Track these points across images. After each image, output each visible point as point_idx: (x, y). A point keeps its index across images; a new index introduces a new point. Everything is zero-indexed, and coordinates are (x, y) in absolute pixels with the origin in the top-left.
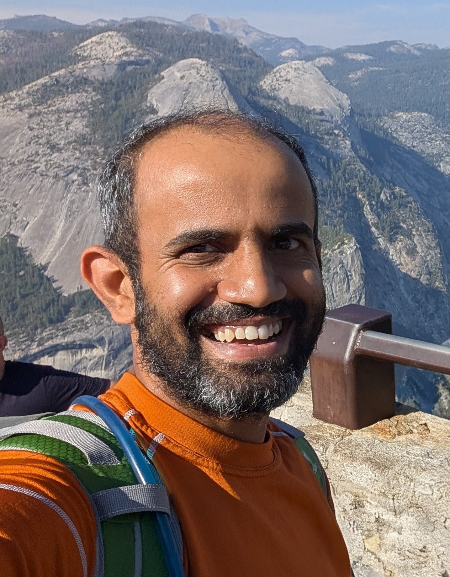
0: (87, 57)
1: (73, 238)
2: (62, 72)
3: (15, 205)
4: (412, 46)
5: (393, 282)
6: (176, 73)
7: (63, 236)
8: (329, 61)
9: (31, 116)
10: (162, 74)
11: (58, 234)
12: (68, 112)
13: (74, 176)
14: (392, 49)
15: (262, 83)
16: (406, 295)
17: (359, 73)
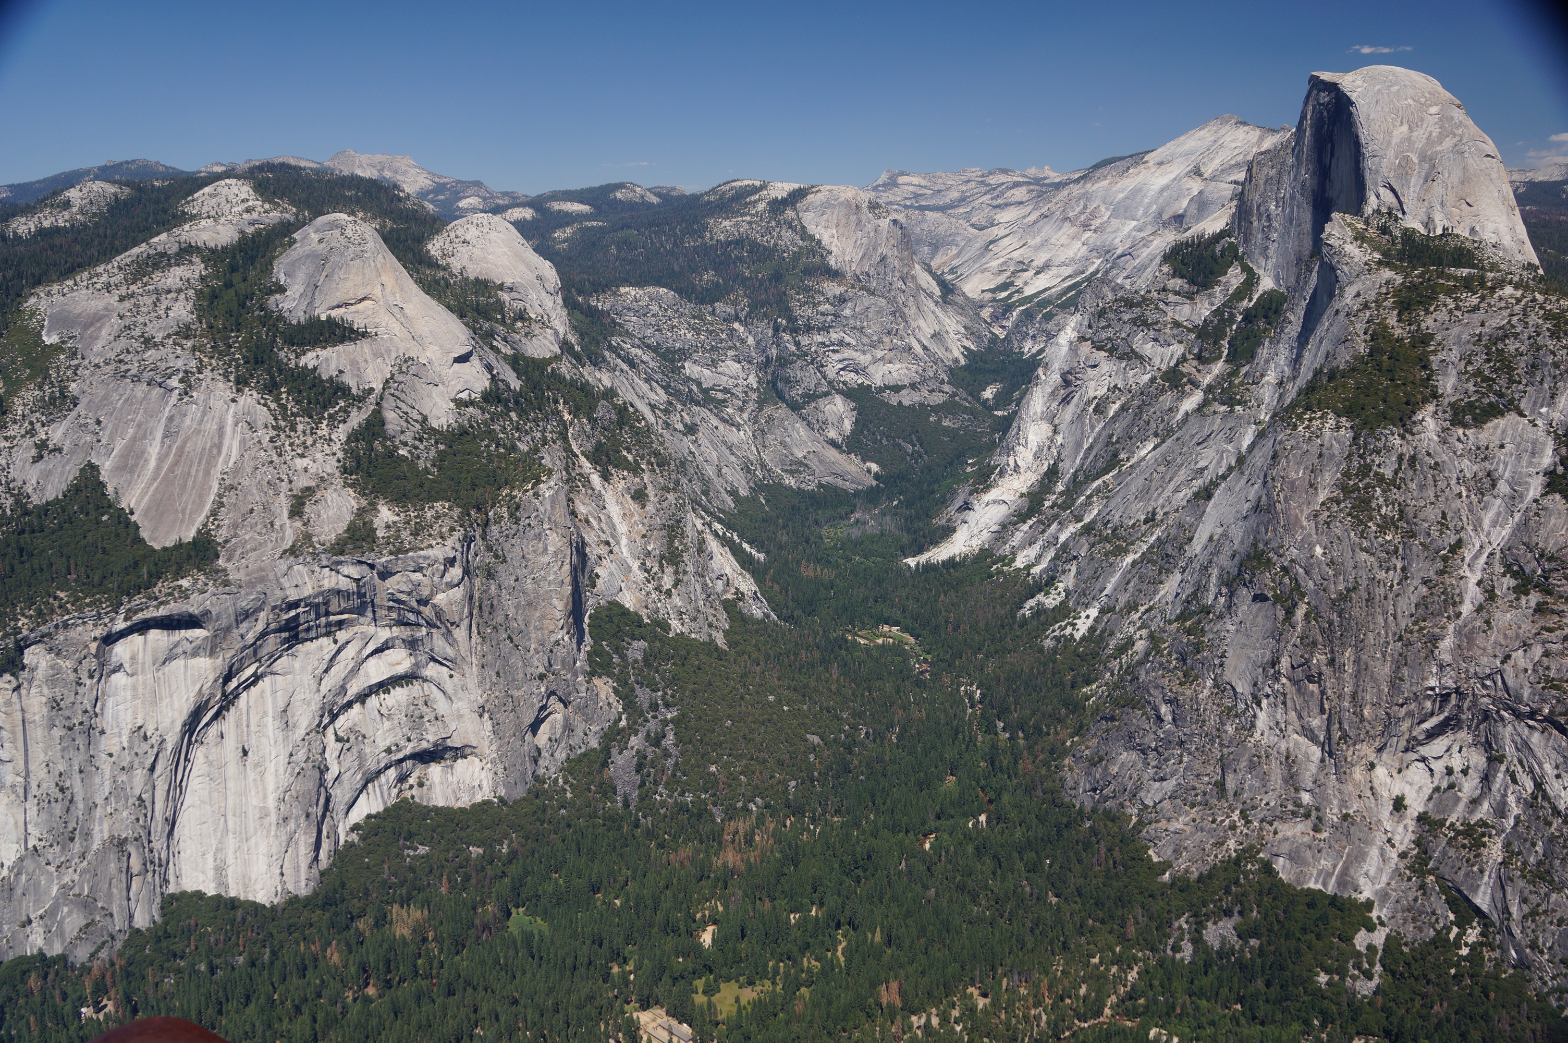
0: (195, 216)
1: (171, 469)
2: (163, 236)
3: (99, 422)
4: (649, 190)
5: (611, 540)
6: (313, 235)
7: (158, 468)
9: (122, 299)
10: (295, 235)
11: (152, 464)
12: (169, 292)
13: (174, 382)
15: (430, 247)
16: (630, 561)
17: (569, 230)
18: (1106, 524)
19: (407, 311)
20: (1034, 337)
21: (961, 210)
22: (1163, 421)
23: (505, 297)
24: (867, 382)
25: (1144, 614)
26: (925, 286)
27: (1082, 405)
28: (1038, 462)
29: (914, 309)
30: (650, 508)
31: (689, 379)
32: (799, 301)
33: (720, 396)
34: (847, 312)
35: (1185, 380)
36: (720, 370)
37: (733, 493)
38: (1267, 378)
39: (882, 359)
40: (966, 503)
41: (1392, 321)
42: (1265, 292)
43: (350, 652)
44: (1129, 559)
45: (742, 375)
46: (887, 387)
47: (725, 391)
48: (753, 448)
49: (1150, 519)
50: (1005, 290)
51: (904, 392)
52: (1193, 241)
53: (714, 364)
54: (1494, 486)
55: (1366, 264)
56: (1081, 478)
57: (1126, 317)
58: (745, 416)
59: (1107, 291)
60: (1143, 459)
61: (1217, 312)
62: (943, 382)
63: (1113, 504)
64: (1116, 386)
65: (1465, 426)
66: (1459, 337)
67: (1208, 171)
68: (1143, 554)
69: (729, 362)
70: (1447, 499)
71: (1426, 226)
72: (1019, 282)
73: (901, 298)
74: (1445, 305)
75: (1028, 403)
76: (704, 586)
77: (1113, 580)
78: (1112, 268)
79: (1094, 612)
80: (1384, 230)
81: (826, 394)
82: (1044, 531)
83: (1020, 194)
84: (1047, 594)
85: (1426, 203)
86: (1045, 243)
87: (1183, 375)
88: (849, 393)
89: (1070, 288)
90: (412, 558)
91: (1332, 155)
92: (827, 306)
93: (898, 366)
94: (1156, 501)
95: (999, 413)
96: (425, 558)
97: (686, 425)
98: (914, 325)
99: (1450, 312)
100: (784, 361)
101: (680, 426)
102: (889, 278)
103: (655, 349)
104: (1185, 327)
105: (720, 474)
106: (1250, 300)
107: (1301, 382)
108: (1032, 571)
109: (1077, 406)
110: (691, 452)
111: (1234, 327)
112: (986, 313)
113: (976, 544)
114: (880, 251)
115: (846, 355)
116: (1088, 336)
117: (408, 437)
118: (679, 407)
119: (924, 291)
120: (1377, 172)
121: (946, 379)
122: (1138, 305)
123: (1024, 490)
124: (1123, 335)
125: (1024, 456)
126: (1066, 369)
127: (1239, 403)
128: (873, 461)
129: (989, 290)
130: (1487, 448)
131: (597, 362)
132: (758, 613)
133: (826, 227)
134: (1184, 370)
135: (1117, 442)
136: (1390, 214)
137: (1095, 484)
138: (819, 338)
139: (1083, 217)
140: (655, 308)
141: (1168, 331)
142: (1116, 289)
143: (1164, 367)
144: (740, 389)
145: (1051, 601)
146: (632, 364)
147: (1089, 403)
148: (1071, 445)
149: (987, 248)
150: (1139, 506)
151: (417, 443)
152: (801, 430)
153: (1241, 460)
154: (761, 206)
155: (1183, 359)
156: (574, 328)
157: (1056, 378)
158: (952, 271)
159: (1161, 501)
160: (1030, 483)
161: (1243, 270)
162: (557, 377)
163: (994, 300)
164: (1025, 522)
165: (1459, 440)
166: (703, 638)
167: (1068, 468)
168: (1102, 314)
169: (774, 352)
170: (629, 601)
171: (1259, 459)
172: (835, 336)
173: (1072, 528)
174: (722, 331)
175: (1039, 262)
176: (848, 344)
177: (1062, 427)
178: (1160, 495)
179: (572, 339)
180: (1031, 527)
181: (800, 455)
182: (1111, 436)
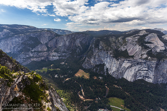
0: (140, 33)
2: (137, 34)
3: (128, 46)
11: (131, 50)
12: (136, 38)
13: (134, 45)
43: (142, 67)
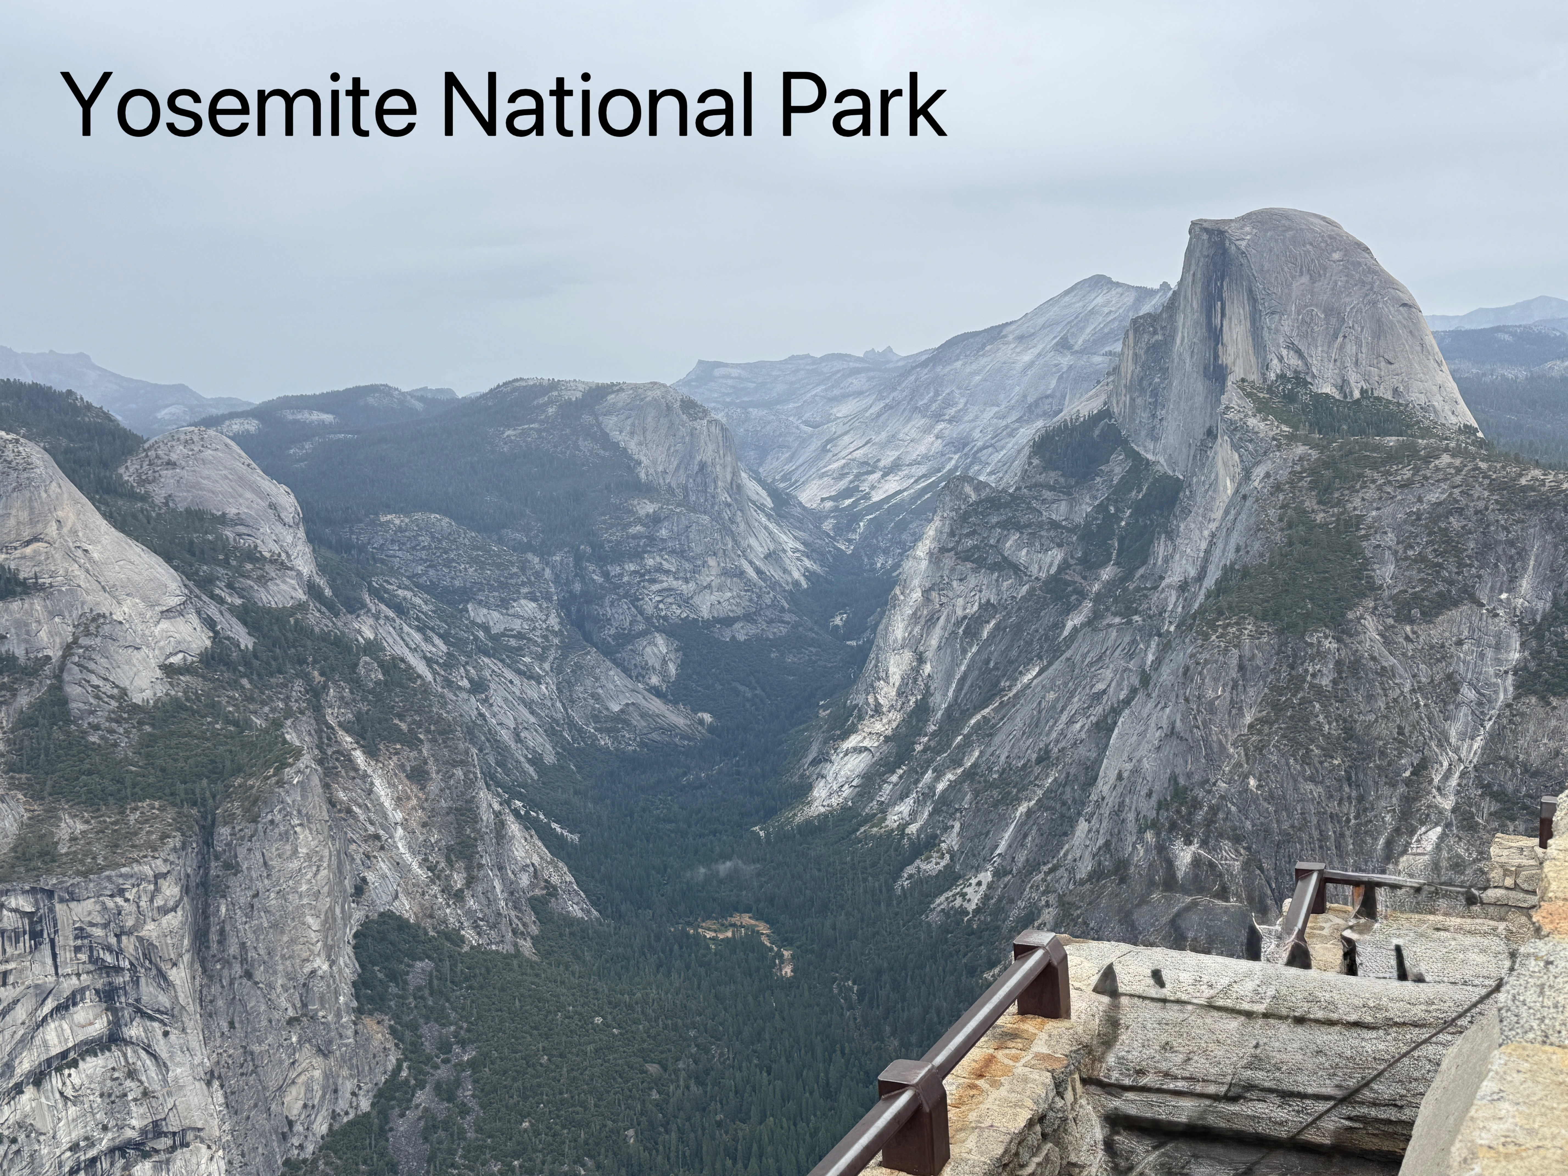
5: (382, 833)
8: (252, 426)
14: (371, 400)
15: (121, 470)
16: (408, 857)
17: (308, 446)
18: (990, 769)
19: (96, 555)
20: (886, 552)
21: (791, 405)
22: (1047, 639)
23: (229, 533)
24: (692, 616)
25: (1047, 874)
26: (755, 497)
27: (950, 627)
28: (903, 699)
29: (742, 526)
30: (433, 787)
31: (473, 623)
32: (604, 522)
33: (513, 642)
34: (664, 533)
35: (1070, 589)
36: (511, 611)
37: (536, 761)
38: (1167, 581)
39: (709, 586)
40: (820, 752)
41: (1310, 503)
42: (1156, 480)
44: (1023, 809)
45: (540, 616)
46: (717, 620)
47: (520, 636)
48: (559, 705)
49: (1044, 758)
50: (849, 498)
51: (737, 626)
52: (1066, 425)
53: (504, 604)
54: (1457, 691)
55: (1274, 439)
56: (957, 715)
57: (994, 520)
58: (547, 666)
59: (968, 489)
60: (1028, 686)
61: (1102, 508)
62: (783, 610)
63: (997, 740)
64: (989, 600)
65: (1412, 622)
66: (1394, 516)
67: (1079, 343)
68: (1039, 800)
69: (523, 602)
70: (1402, 711)
71: (1341, 389)
72: (865, 487)
73: (726, 514)
74: (1374, 481)
75: (886, 628)
76: (503, 879)
77: (1007, 835)
78: (972, 463)
79: (986, 877)
80: (1290, 397)
81: (643, 634)
82: (917, 782)
83: (858, 382)
84: (928, 859)
85: (1338, 363)
86: (892, 439)
87: (1067, 583)
88: (671, 630)
89: (924, 490)
90: (109, 878)
91: (1223, 315)
92: (639, 528)
93: (729, 594)
94: (1048, 735)
95: (854, 643)
96: (125, 876)
97: (471, 681)
98: (744, 544)
99: (1380, 488)
100: (591, 597)
101: (465, 683)
102: (711, 490)
103: (430, 589)
104: (1064, 527)
105: (518, 739)
106: (1138, 492)
107: (1210, 582)
108: (907, 831)
109: (944, 628)
110: (481, 715)
111: (1123, 523)
112: (828, 525)
113: (834, 801)
114: (698, 458)
115: (665, 585)
116: (951, 545)
117: (100, 719)
118: (463, 659)
119: (754, 503)
120: (1277, 331)
121: (786, 606)
122: (1007, 505)
123: (889, 732)
124: (992, 542)
125: (887, 693)
126: (928, 585)
127: (1136, 612)
128: (705, 711)
129: (830, 498)
130: (1443, 646)
131: (355, 607)
132: (575, 910)
133: (632, 433)
134: (1068, 578)
135: (996, 668)
136: (1297, 378)
137: (973, 721)
138: (632, 567)
139: (934, 407)
140: (425, 540)
141: (1043, 533)
142: (980, 486)
143: (1043, 575)
144: (538, 633)
145: (932, 866)
146: (400, 609)
147: (958, 624)
148: (940, 675)
149: (824, 450)
150: (1028, 743)
151: (114, 725)
152: (616, 678)
153: (1145, 679)
154: (551, 410)
155: (1064, 566)
156: (322, 568)
157: (917, 595)
158: (784, 479)
159: (1054, 735)
160: (894, 725)
161: (1127, 456)
162: (302, 630)
163: (836, 509)
164: (893, 772)
165: (1407, 638)
166: (506, 948)
167: (941, 702)
168: (964, 518)
169: (577, 587)
170: (406, 908)
171: (1166, 675)
172: (650, 562)
173: (950, 776)
174: (513, 564)
175: (886, 462)
176: (667, 572)
177: (929, 654)
178: (1052, 728)
179: (321, 582)
180: (901, 777)
181: (616, 708)
182: (988, 661)
